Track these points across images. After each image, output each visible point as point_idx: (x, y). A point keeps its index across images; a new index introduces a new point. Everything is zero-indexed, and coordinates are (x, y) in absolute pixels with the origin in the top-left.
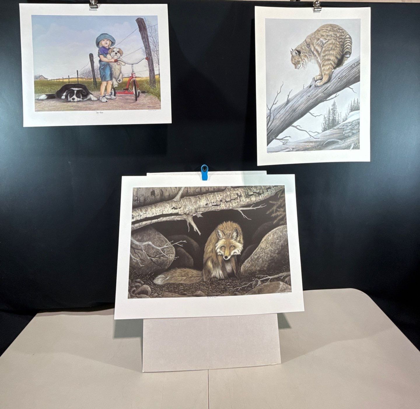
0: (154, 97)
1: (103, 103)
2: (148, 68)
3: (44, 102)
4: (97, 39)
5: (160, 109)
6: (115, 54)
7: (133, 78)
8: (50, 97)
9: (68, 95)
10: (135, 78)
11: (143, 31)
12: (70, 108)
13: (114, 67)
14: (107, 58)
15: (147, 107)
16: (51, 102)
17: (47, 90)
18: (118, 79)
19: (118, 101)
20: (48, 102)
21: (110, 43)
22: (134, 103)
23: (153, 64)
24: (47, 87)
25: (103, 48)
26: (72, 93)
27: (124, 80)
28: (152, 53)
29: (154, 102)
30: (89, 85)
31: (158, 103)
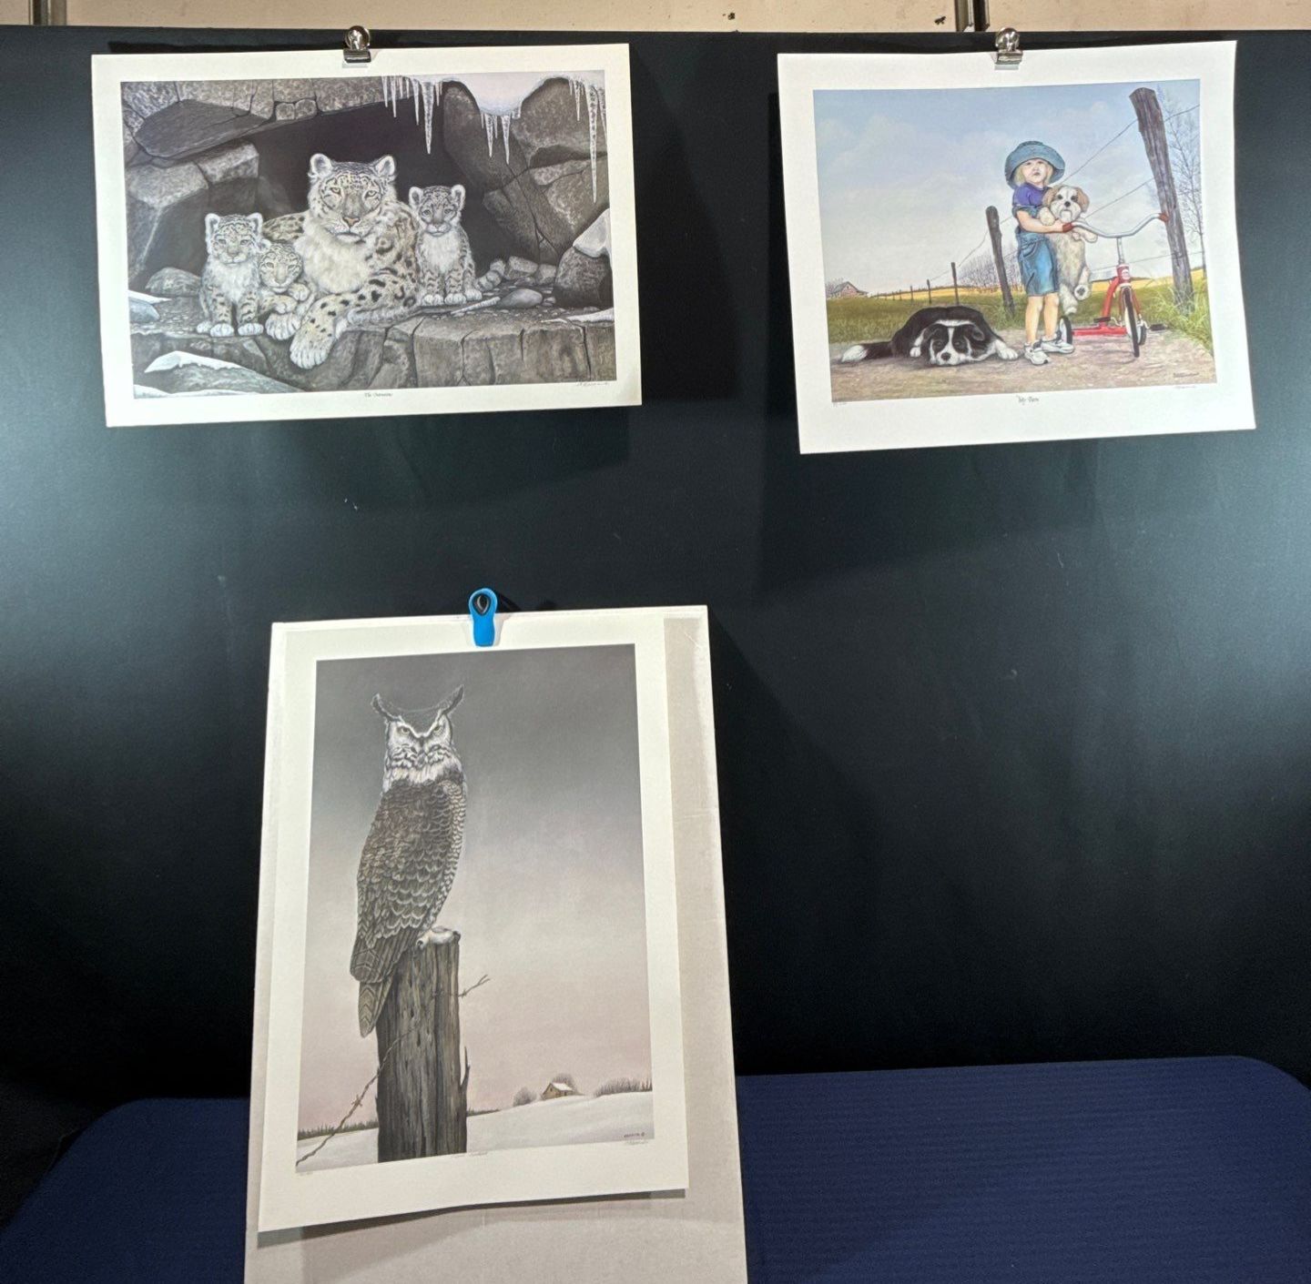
0: (1192, 343)
1: (1037, 368)
2: (1167, 248)
3: (858, 370)
4: (1009, 160)
5: (1216, 382)
6: (1063, 207)
7: (1121, 281)
8: (876, 352)
9: (929, 341)
10: (1129, 281)
11: (1150, 130)
12: (937, 388)
13: (1062, 248)
14: (1039, 219)
15: (1172, 375)
16: (880, 368)
17: (866, 328)
18: (1078, 288)
19: (1081, 360)
20: (871, 368)
21: (1047, 173)
22: (1131, 365)
23: (1181, 233)
24: (865, 321)
25: (1027, 189)
26: (940, 337)
27: (1096, 290)
28: (1180, 199)
29: (1191, 358)
30: (990, 310)
31: (1205, 362)
